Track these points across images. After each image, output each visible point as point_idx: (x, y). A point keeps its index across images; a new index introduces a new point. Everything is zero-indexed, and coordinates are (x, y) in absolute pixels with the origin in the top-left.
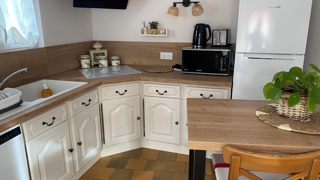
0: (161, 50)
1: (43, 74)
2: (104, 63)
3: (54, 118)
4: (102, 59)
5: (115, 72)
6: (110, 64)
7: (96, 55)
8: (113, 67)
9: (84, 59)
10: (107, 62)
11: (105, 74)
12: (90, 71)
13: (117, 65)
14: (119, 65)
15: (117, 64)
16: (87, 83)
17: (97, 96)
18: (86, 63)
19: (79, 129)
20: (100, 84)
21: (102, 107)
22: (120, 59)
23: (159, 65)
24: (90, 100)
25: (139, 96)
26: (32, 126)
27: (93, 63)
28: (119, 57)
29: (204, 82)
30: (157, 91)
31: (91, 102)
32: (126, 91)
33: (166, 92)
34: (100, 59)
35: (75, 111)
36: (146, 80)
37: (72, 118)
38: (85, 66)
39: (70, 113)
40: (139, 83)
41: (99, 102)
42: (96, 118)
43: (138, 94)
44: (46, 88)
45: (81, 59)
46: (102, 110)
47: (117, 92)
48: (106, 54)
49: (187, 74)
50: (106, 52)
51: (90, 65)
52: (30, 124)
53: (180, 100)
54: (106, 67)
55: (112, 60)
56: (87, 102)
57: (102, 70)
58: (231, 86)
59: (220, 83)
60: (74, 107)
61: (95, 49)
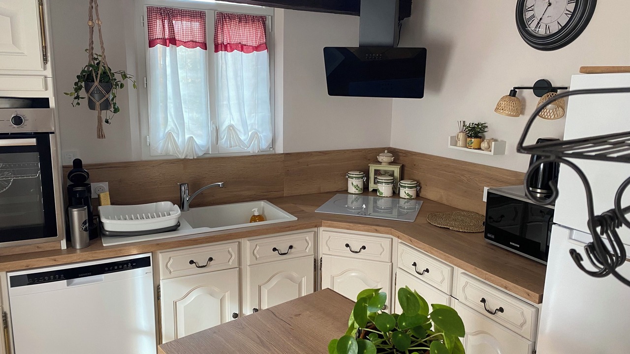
0: (487, 182)
1: (271, 193)
2: (385, 189)
3: (211, 259)
4: (382, 182)
6: (395, 194)
7: (377, 172)
9: (352, 178)
10: (391, 188)
11: (384, 209)
13: (407, 197)
14: (410, 197)
15: (408, 195)
16: (296, 219)
17: (311, 244)
18: (352, 184)
19: (261, 287)
20: (318, 226)
21: (321, 264)
22: (416, 187)
23: (480, 213)
24: (291, 247)
25: (390, 264)
26: (171, 260)
27: (372, 186)
28: (416, 182)
29: (487, 274)
30: (415, 264)
31: (293, 250)
32: (364, 248)
33: (427, 271)
34: (378, 182)
35: (256, 259)
36: (398, 237)
37: (248, 267)
38: (352, 190)
39: (247, 258)
40: (392, 239)
41: (314, 255)
42: (304, 280)
43: (388, 259)
44: (256, 214)
45: (349, 177)
46: (321, 269)
47: (347, 245)
48: (397, 173)
49: (492, 247)
50: (396, 170)
51: (361, 189)
52: (170, 258)
53: (448, 297)
54: (387, 197)
55: (402, 186)
56: (283, 248)
57: (380, 201)
58: (537, 301)
59: (515, 287)
60: (255, 252)
61: (380, 163)
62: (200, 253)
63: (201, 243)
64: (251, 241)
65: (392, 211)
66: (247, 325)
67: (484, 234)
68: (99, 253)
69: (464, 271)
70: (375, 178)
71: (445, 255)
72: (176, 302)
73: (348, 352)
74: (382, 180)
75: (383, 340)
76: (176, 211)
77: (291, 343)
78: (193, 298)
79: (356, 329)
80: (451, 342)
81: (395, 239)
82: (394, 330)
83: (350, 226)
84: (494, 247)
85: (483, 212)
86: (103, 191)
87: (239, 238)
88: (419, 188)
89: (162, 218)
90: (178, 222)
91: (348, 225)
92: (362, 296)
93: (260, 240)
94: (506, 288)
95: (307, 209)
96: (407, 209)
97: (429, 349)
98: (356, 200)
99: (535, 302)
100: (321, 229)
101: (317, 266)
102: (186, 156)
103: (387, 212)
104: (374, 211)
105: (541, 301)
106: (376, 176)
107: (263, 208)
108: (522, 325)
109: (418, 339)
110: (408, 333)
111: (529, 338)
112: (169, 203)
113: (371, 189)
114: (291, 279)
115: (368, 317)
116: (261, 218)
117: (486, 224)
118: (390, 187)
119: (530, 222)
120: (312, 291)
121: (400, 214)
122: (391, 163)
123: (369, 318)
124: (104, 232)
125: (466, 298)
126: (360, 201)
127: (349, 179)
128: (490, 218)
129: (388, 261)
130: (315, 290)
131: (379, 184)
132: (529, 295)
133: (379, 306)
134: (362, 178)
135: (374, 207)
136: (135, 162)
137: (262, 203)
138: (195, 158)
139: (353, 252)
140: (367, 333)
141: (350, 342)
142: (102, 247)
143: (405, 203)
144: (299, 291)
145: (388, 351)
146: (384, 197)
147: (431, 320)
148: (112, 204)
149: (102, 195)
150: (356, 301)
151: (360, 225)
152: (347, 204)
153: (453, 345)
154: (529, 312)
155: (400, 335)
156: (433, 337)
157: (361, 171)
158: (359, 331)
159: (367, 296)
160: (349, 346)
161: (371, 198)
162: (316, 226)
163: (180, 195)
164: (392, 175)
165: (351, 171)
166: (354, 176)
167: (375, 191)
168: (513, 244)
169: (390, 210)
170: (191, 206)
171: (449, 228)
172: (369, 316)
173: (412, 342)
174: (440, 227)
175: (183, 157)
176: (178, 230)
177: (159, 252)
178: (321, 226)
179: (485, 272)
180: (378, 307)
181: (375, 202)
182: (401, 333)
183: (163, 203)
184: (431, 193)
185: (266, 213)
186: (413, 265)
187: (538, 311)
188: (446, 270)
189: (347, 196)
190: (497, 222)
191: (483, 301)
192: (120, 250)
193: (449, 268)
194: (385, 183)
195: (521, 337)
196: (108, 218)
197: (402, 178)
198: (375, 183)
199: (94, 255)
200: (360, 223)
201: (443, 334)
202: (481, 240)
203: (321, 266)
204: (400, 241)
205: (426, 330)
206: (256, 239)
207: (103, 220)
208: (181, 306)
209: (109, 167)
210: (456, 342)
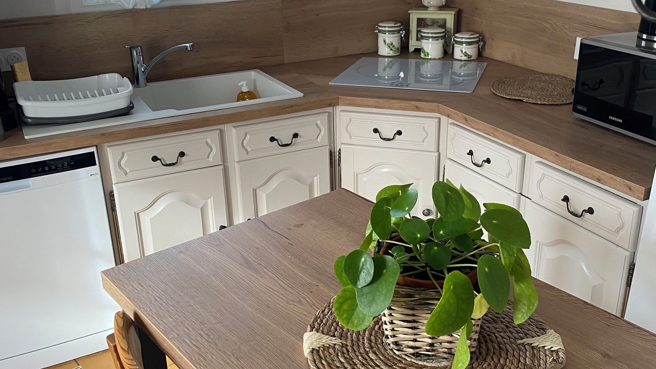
0: (581, 30)
1: (266, 58)
2: (432, 48)
3: (182, 154)
4: (429, 37)
5: (460, 75)
6: (447, 53)
7: (422, 23)
8: (455, 62)
9: (384, 32)
10: (441, 45)
11: (430, 78)
12: (393, 64)
13: (464, 58)
14: (469, 58)
15: (466, 54)
16: (301, 95)
17: (324, 131)
18: (385, 41)
19: (257, 190)
20: (333, 104)
21: (340, 157)
22: (477, 42)
23: (568, 77)
24: (296, 136)
25: (436, 154)
26: (126, 157)
27: (413, 44)
28: (477, 35)
29: (573, 162)
30: (471, 153)
31: (298, 139)
32: (399, 133)
33: (488, 161)
34: (423, 38)
35: (247, 152)
36: (448, 116)
37: (236, 163)
38: (384, 50)
39: (234, 153)
40: (440, 119)
41: (330, 145)
42: (316, 180)
43: (433, 147)
44: (245, 89)
45: (380, 31)
46: (339, 165)
47: (376, 131)
48: (450, 24)
49: (583, 124)
50: (449, 17)
51: (398, 49)
52: (123, 154)
53: (516, 195)
54: (435, 59)
55: (457, 42)
56: (286, 138)
57: (425, 65)
58: (642, 196)
59: (611, 178)
60: (245, 143)
61: (426, 8)
62: (167, 147)
63: (166, 132)
64: (238, 128)
65: (442, 80)
66: (226, 240)
67: (572, 106)
68: (19, 150)
69: (540, 159)
70: (418, 31)
71: (514, 138)
72: (138, 214)
73: (360, 272)
74: (428, 33)
75: (412, 255)
76: (127, 87)
77: (289, 264)
78: (162, 208)
79: (374, 241)
80: (510, 255)
81: (444, 119)
82: (428, 241)
83: (378, 102)
84: (587, 125)
85: (573, 75)
86: (19, 60)
87: (220, 124)
88: (482, 43)
89: (106, 97)
90: (131, 103)
91: (377, 102)
92: (383, 196)
93: (251, 126)
94: (599, 180)
95: (318, 80)
96: (464, 76)
97: (476, 266)
98: (390, 66)
99: (638, 198)
100: (338, 109)
101: (334, 160)
102: (135, 5)
103: (434, 81)
104: (417, 81)
105: (647, 197)
106: (419, 29)
107: (255, 81)
108: (618, 230)
109: (463, 252)
110: (447, 245)
111: (626, 248)
112: (116, 76)
113: (411, 49)
114: (298, 179)
115: (392, 224)
116: (251, 95)
117: (576, 92)
118: (440, 43)
119: (640, 90)
120: (328, 191)
121: (454, 84)
122: (441, 8)
123: (394, 226)
124: (26, 120)
125: (542, 196)
126: (396, 66)
127: (379, 34)
128: (584, 84)
129: (433, 150)
130: (332, 189)
131: (424, 41)
132: (630, 189)
133: (407, 209)
134: (398, 31)
135: (416, 74)
136: (60, 16)
137: (253, 74)
138: (149, 7)
139: (384, 139)
140: (390, 246)
141: (363, 259)
142: (25, 141)
143: (461, 67)
144: (310, 191)
145: (419, 269)
146: (431, 59)
147: (481, 226)
148: (34, 78)
149: (17, 66)
150: (375, 202)
151: (394, 101)
152: (377, 72)
153: (513, 259)
154: (629, 211)
155: (436, 248)
156: (485, 249)
157: (396, 21)
158: (379, 244)
159: (391, 196)
160: (361, 264)
161: (412, 62)
162: (330, 105)
163: (131, 65)
164: (443, 25)
165: (382, 21)
166: (387, 29)
167: (418, 51)
168: (614, 119)
169: (438, 78)
170: (149, 80)
171: (522, 100)
172: (394, 224)
173: (453, 257)
174: (510, 99)
175: (131, 7)
176: (132, 114)
177: (107, 144)
178: (337, 104)
179: (571, 159)
180: (405, 210)
181: (418, 67)
182: (437, 244)
183: (107, 75)
184: (499, 51)
185: (259, 89)
186: (468, 154)
187: (642, 210)
188: (515, 158)
189: (377, 60)
190: (593, 90)
191: (566, 199)
192: (51, 144)
193: (519, 156)
194: (432, 37)
195: (615, 246)
196: (28, 99)
197: (458, 29)
198: (418, 39)
199: (13, 152)
200: (394, 98)
201: (498, 245)
202: (567, 115)
203: (340, 161)
204: (451, 121)
205: (474, 240)
206: (247, 125)
207: (21, 102)
208: (145, 219)
209: (23, 25)
210: (519, 255)
